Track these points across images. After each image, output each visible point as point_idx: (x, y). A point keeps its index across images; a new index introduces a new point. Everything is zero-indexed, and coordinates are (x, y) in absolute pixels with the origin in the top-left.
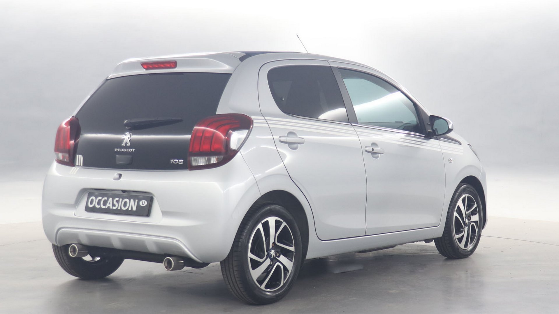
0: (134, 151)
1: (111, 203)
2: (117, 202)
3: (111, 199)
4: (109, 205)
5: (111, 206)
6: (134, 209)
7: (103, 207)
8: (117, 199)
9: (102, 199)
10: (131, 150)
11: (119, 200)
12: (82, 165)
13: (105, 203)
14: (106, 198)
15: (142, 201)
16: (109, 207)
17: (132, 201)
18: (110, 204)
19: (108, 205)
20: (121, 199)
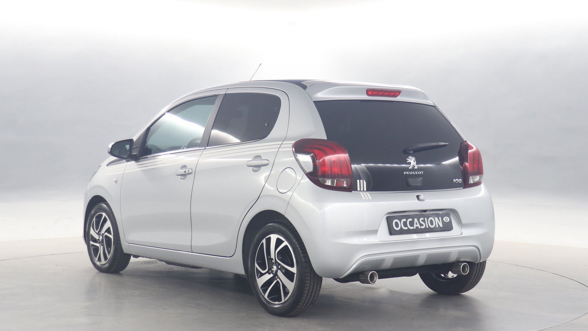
0: (422, 173)
1: (418, 223)
2: (424, 221)
3: (416, 220)
4: (417, 226)
5: (418, 225)
6: (441, 226)
7: (412, 228)
8: (422, 219)
9: (407, 220)
10: (420, 173)
11: (424, 219)
12: (365, 190)
13: (412, 224)
14: (411, 220)
15: (445, 217)
16: (417, 227)
17: (436, 218)
18: (416, 224)
19: (415, 226)
20: (426, 219)
